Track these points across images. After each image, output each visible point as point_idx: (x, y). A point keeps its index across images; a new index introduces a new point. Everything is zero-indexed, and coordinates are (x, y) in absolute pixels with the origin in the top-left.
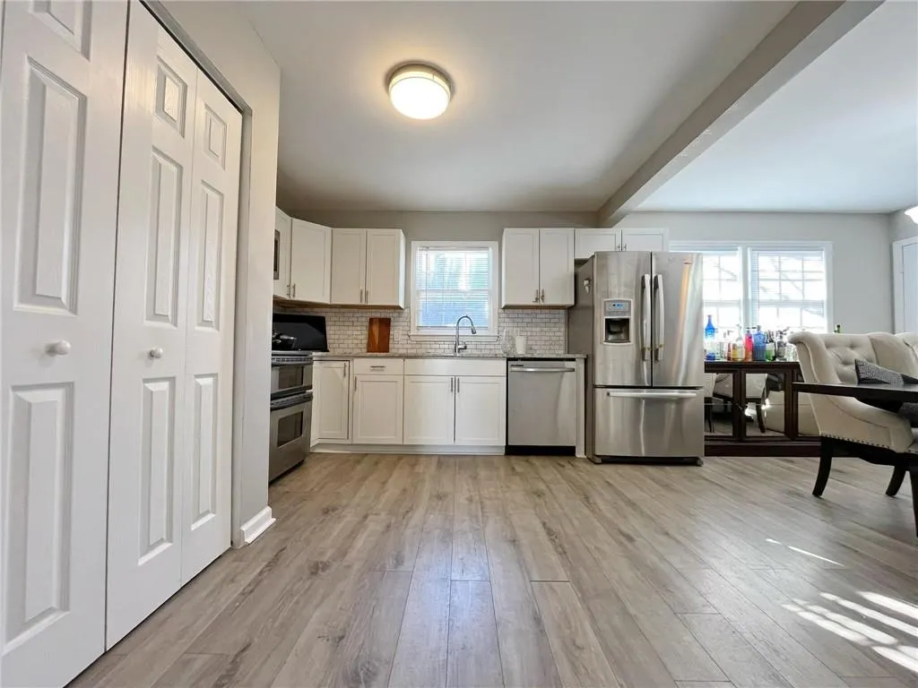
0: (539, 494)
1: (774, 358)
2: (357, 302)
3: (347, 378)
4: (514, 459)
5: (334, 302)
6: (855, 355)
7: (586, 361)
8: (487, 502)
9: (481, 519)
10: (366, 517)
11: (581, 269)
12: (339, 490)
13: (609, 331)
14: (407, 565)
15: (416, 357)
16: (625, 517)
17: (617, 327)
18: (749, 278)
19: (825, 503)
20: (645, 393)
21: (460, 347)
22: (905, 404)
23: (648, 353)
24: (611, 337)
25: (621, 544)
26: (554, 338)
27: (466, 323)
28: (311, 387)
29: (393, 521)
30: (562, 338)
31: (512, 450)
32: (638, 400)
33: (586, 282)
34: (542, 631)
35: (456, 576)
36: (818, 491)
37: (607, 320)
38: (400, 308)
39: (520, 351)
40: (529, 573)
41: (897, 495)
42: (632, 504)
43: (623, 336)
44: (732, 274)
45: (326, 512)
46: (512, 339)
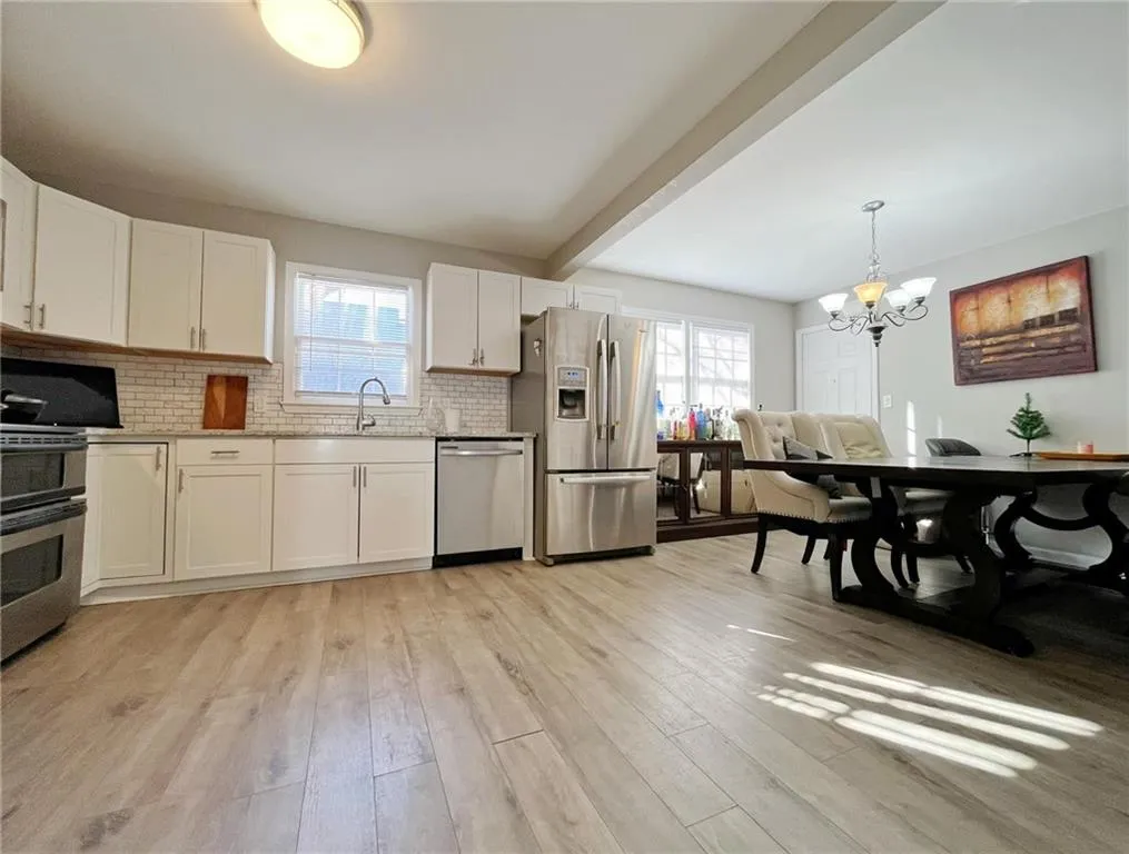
0: (486, 616)
1: (713, 436)
2: (184, 347)
3: (161, 472)
4: (445, 572)
5: (134, 344)
6: (782, 432)
7: (535, 441)
8: (416, 642)
9: (409, 666)
10: (205, 705)
11: (528, 328)
12: (149, 665)
13: (563, 405)
14: (294, 773)
15: (294, 436)
16: (591, 627)
17: (572, 400)
18: (690, 354)
19: (761, 578)
20: (594, 478)
21: (365, 422)
22: (821, 477)
23: (604, 430)
24: (565, 412)
25: (593, 662)
26: (494, 413)
27: (373, 388)
28: (82, 490)
29: (262, 700)
30: (504, 413)
31: (441, 562)
32: (587, 486)
33: (536, 344)
34: (521, 816)
35: (381, 767)
36: (755, 568)
37: (561, 391)
38: (268, 363)
39: (452, 429)
40: (488, 731)
41: (810, 563)
42: (596, 610)
43: (578, 411)
44: (676, 348)
45: (119, 711)
46: (440, 413)
